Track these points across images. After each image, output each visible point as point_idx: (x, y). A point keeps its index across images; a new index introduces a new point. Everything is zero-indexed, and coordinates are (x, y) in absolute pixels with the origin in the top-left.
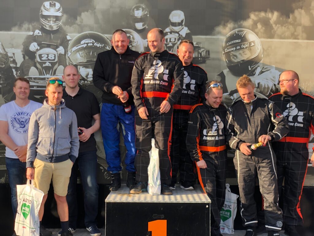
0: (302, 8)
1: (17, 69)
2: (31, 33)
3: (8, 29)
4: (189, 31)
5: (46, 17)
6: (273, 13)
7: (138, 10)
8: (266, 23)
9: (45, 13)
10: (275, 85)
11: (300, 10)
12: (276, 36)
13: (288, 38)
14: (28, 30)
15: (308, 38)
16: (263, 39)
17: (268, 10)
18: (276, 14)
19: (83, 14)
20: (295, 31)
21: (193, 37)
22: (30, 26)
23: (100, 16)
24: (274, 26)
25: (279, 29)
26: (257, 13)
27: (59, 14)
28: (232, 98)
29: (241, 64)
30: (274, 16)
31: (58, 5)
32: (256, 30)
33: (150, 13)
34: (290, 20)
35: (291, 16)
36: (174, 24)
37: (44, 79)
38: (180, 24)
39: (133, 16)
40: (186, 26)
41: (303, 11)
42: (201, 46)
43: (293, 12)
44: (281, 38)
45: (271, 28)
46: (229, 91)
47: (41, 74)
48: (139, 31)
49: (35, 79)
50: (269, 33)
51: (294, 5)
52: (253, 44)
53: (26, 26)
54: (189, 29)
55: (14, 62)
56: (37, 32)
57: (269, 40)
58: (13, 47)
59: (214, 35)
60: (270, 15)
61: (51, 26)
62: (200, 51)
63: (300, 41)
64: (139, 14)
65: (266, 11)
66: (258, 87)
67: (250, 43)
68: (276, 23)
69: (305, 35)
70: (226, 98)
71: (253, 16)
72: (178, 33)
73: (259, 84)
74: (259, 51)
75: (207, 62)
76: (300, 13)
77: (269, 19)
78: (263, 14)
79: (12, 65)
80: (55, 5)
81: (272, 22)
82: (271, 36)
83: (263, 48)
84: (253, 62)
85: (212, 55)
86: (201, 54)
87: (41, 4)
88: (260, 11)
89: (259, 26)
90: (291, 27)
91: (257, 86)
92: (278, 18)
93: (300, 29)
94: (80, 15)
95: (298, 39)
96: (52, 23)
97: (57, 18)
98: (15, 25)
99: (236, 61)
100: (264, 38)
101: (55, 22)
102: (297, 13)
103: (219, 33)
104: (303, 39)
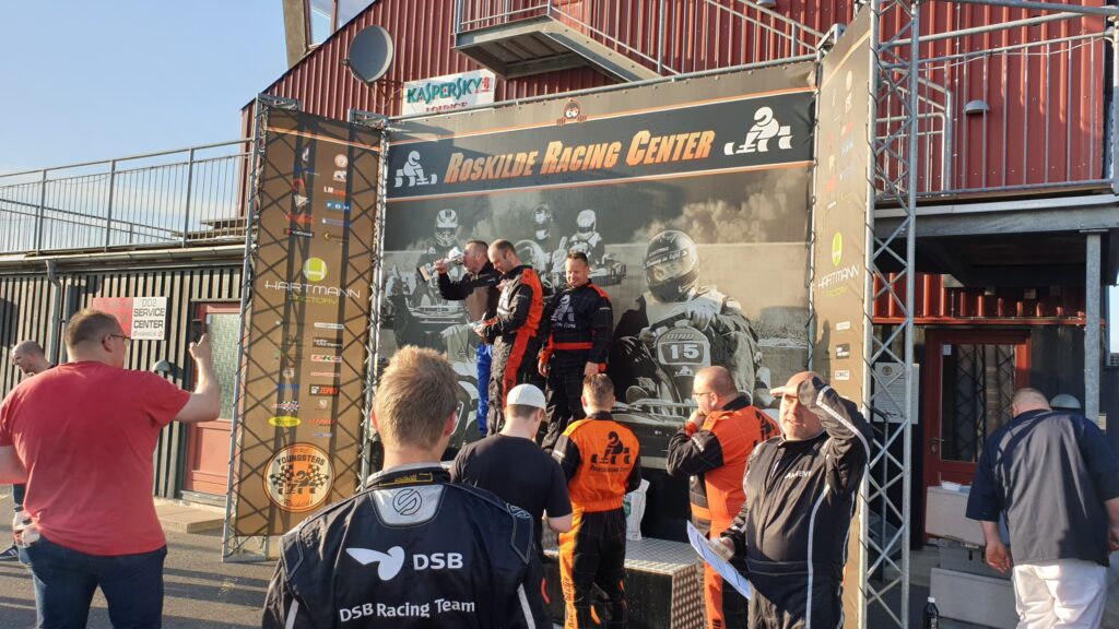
0: (760, 192)
1: (409, 296)
2: (425, 252)
3: (404, 248)
4: (600, 239)
5: (441, 231)
6: (716, 204)
7: (540, 212)
8: (706, 220)
9: (441, 225)
10: (716, 315)
11: (757, 195)
12: (719, 239)
13: (737, 241)
14: (423, 248)
15: (770, 239)
16: (700, 245)
17: (710, 199)
18: (721, 204)
19: (479, 223)
20: (749, 229)
21: (606, 246)
22: (425, 243)
23: (497, 225)
24: (717, 223)
25: (723, 228)
26: (693, 206)
27: (454, 225)
28: (654, 334)
29: (668, 284)
30: (717, 209)
31: (454, 213)
32: (691, 232)
33: (554, 216)
34: (742, 212)
35: (744, 206)
36: (583, 230)
37: (435, 310)
38: (589, 229)
39: (534, 221)
40: (597, 231)
41: (762, 197)
42: (615, 259)
43: (746, 199)
44: (727, 242)
45: (713, 226)
46: (651, 324)
47: (433, 303)
48: (540, 242)
49: (427, 309)
50: (710, 234)
51: (748, 189)
52: (685, 253)
53: (420, 243)
54: (601, 235)
55: (407, 289)
56: (432, 250)
57: (709, 245)
58: (407, 270)
59: (633, 242)
60: (711, 207)
61: (446, 242)
62: (614, 267)
63: (756, 244)
64: (541, 218)
65: (706, 202)
66: (691, 319)
67: (682, 252)
68: (720, 219)
69: (764, 235)
70: (646, 335)
71: (687, 211)
72: (586, 241)
73: (692, 313)
74: (693, 263)
75: (624, 282)
76: (758, 201)
77: (709, 215)
78: (701, 207)
79: (405, 293)
80: (450, 214)
81: (714, 217)
82: (712, 240)
83: (700, 260)
84: (684, 280)
85: (629, 273)
86: (615, 270)
87: (437, 213)
88: (698, 201)
89: (696, 225)
90: (742, 223)
91: (689, 316)
92: (724, 210)
93: (756, 226)
94: (476, 224)
95: (754, 242)
96: (446, 238)
97: (452, 231)
98: (410, 242)
99: (661, 279)
100: (702, 242)
101: (449, 236)
102: (752, 199)
103: (640, 239)
104: (761, 241)
